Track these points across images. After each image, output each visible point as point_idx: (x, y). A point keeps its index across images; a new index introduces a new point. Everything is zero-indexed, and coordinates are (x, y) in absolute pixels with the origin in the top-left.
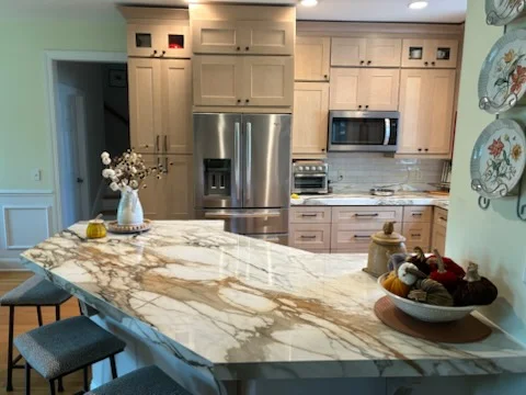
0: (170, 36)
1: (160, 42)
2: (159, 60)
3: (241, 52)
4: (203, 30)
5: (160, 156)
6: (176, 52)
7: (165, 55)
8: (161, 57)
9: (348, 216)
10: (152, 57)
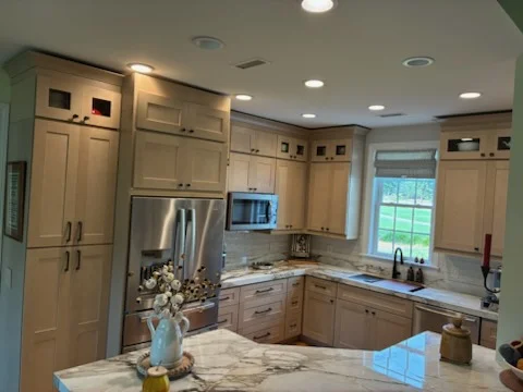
0: (94, 99)
1: (82, 105)
2: (78, 127)
3: (186, 133)
4: (150, 104)
5: (69, 249)
6: (100, 120)
7: (87, 122)
8: (82, 124)
9: (250, 295)
10: (70, 122)
